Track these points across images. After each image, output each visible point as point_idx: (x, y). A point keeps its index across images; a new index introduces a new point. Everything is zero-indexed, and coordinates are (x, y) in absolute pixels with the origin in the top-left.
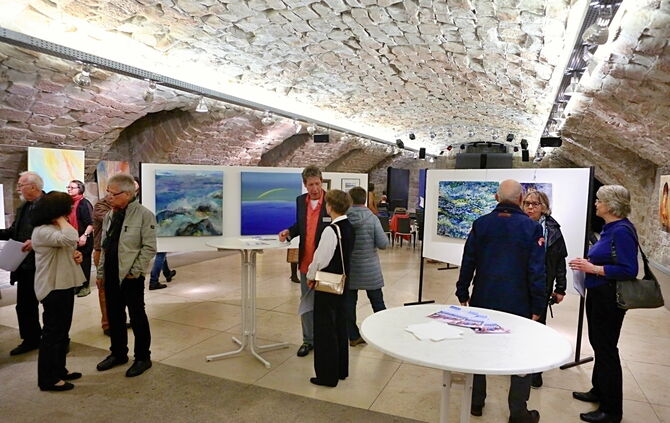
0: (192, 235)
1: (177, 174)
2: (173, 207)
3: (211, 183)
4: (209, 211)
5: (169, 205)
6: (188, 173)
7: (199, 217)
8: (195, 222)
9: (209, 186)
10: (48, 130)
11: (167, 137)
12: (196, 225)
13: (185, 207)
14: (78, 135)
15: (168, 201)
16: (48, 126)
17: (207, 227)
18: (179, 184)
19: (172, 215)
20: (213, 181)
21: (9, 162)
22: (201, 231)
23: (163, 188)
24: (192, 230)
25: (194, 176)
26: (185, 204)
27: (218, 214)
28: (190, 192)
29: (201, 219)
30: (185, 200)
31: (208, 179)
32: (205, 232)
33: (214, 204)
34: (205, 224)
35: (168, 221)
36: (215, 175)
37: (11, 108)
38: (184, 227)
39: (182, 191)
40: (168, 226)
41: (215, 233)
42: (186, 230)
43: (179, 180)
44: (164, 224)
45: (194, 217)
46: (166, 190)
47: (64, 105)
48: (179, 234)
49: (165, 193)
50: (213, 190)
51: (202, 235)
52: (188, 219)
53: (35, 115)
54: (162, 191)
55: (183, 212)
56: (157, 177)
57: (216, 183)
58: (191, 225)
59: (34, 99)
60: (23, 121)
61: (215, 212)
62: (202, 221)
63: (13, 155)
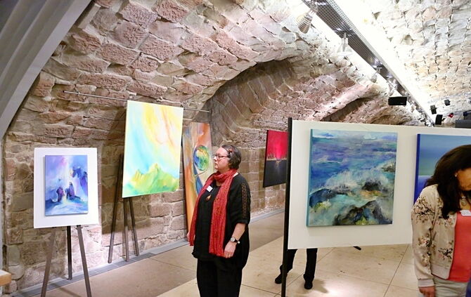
0: (354, 223)
1: (341, 135)
2: (332, 183)
3: (382, 150)
4: (378, 189)
5: (328, 181)
6: (354, 135)
7: (365, 198)
8: (359, 205)
9: (379, 153)
10: (152, 79)
11: (256, 96)
12: (361, 209)
13: (348, 184)
14: (180, 87)
15: (327, 175)
16: (153, 74)
17: (374, 212)
18: (343, 151)
19: (331, 195)
20: (385, 147)
21: (102, 120)
22: (367, 218)
23: (321, 157)
24: (355, 216)
25: (361, 141)
26: (348, 180)
27: (388, 194)
28: (355, 162)
29: (367, 201)
30: (349, 174)
31: (378, 144)
32: (371, 219)
33: (384, 180)
34: (371, 208)
35: (326, 204)
36: (387, 138)
37: (117, 44)
38: (345, 212)
39: (346, 160)
40: (325, 211)
41: (383, 221)
42: (347, 217)
43: (342, 145)
44: (320, 208)
45: (358, 198)
46: (324, 159)
47: (178, 43)
48: (338, 222)
49: (324, 164)
50: (384, 159)
51: (367, 224)
52: (350, 201)
53: (143, 55)
54: (320, 161)
55: (345, 191)
56: (314, 141)
57: (388, 149)
58: (355, 210)
59: (147, 30)
60: (128, 63)
61: (386, 191)
62: (369, 204)
63: (107, 112)
